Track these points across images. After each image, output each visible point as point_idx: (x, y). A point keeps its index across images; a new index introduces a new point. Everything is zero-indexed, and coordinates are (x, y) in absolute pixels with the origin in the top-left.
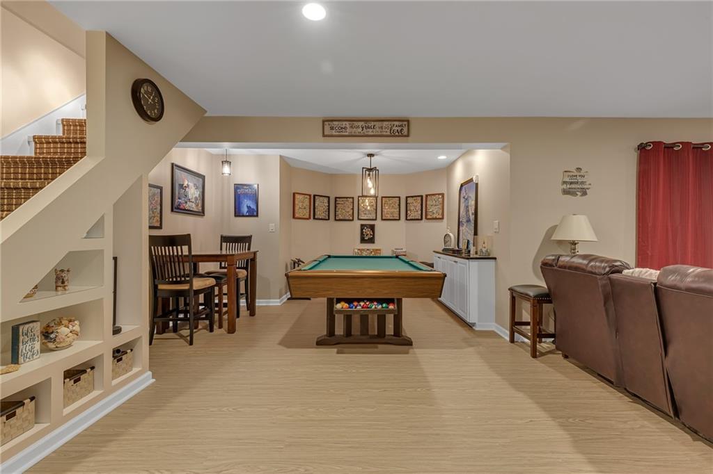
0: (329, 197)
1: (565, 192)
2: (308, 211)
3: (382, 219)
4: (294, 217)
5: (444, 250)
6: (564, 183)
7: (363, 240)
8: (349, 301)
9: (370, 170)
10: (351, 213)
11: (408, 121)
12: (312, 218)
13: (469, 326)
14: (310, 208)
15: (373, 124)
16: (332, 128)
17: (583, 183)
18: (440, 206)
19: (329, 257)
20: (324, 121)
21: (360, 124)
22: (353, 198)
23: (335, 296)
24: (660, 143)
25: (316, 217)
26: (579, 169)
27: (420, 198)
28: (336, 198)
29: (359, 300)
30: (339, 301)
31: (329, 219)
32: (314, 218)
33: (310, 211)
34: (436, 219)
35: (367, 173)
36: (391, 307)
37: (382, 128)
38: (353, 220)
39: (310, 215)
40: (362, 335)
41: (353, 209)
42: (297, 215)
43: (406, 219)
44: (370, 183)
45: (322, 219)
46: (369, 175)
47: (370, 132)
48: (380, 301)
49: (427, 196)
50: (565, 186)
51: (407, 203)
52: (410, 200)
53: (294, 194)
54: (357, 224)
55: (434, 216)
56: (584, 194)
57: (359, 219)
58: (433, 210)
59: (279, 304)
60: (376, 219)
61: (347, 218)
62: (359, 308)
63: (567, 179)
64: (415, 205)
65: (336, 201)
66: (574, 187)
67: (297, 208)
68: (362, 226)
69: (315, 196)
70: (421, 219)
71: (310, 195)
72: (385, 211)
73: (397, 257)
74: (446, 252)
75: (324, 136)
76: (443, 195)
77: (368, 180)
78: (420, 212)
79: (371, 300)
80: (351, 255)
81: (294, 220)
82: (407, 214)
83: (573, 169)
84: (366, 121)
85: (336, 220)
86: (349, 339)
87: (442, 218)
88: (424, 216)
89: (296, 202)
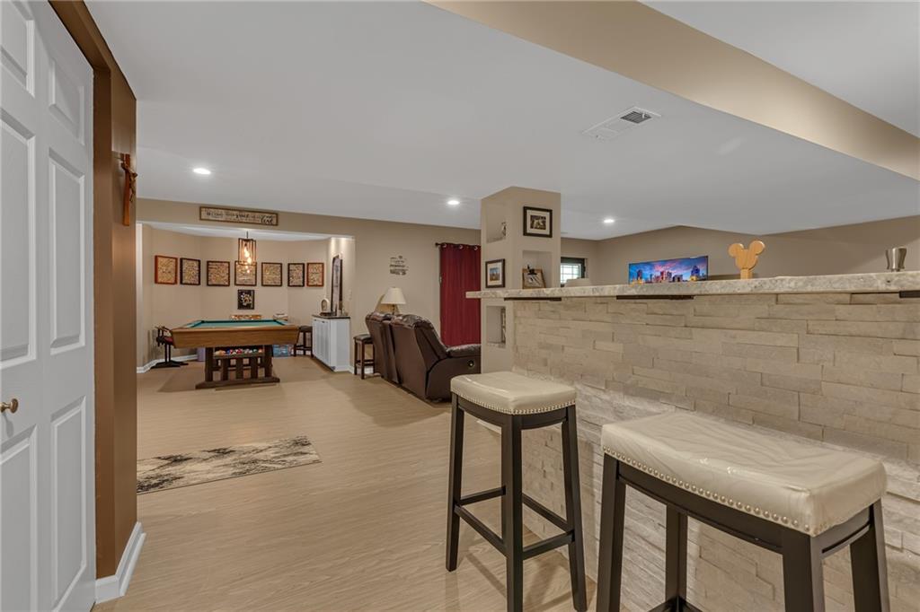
0: (199, 261)
1: (392, 272)
2: (174, 275)
3: (262, 285)
4: (156, 282)
5: (322, 314)
6: (391, 265)
7: (241, 306)
8: (226, 349)
9: (247, 240)
10: (226, 277)
11: (277, 214)
12: (179, 281)
13: (331, 370)
14: (176, 273)
15: (246, 213)
16: (209, 214)
17: (403, 266)
18: (321, 274)
19: (203, 322)
20: (201, 208)
21: (235, 212)
22: (229, 263)
23: (214, 346)
24: (451, 244)
25: (184, 282)
26: (401, 257)
27: (301, 266)
28: (208, 262)
29: (234, 348)
30: (217, 349)
31: (199, 284)
32: (181, 283)
33: (176, 276)
34: (317, 286)
35: (244, 243)
36: (260, 351)
37: (254, 217)
38: (229, 285)
39: (176, 279)
40: (237, 378)
41: (229, 274)
42: (160, 280)
43: (289, 285)
44: (246, 253)
45: (191, 284)
46: (246, 245)
47: (244, 220)
48: (251, 348)
49: (308, 264)
50: (392, 268)
51: (289, 270)
52: (292, 267)
53: (156, 257)
54: (234, 290)
55: (315, 283)
56: (404, 273)
57: (236, 284)
58: (315, 278)
59: (143, 372)
60: (255, 285)
61: (222, 283)
62: (234, 353)
63: (393, 263)
64: (297, 272)
65: (208, 265)
66: (398, 270)
67: (160, 272)
68: (240, 293)
69: (181, 260)
70: (304, 285)
71: (176, 259)
72: (266, 277)
73: (275, 321)
74: (324, 315)
75: (201, 219)
76: (323, 264)
77: (245, 250)
78: (302, 279)
79: (245, 348)
80: (227, 319)
81: (157, 285)
82: (289, 280)
83: (397, 257)
84: (240, 210)
85: (208, 285)
86: (226, 382)
87: (323, 285)
88: (305, 282)
89: (159, 266)
